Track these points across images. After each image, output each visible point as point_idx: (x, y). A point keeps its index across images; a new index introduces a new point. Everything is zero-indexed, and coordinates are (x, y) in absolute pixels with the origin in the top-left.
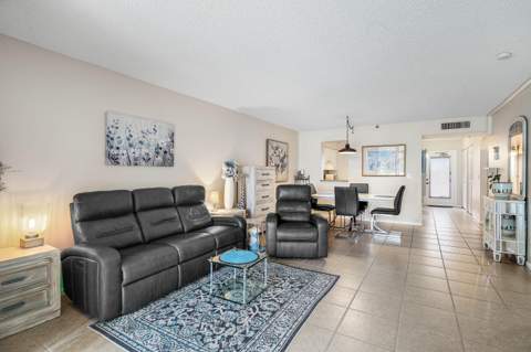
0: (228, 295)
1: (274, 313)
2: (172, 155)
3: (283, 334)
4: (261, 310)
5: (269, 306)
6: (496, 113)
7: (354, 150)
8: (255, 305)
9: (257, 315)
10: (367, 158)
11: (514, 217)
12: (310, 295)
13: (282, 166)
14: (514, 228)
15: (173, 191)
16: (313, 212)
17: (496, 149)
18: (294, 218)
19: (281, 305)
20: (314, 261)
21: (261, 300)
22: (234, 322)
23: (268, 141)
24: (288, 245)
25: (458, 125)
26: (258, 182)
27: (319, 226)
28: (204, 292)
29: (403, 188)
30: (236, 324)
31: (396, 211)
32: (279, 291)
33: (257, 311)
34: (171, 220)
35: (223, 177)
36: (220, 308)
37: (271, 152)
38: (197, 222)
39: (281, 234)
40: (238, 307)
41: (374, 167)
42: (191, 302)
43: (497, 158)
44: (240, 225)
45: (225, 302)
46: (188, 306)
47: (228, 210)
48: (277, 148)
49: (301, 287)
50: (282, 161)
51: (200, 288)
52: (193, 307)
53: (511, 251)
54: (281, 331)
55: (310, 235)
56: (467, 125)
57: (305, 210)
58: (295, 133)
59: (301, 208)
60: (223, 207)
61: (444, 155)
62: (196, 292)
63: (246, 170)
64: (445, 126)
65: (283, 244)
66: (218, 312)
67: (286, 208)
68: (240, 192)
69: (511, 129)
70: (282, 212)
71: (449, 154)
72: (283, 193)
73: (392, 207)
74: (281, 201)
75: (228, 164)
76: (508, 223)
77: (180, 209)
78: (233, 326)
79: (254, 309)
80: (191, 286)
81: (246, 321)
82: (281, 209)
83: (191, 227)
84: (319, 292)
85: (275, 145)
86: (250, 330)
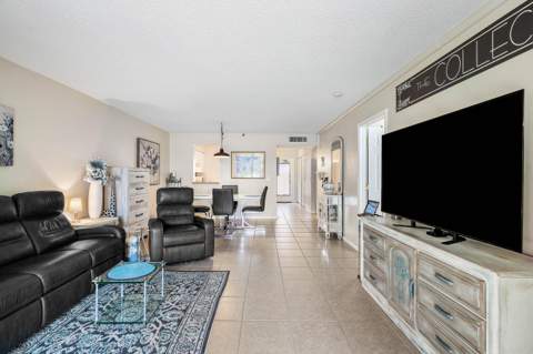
0: (120, 318)
1: (179, 321)
2: (10, 151)
3: (197, 338)
4: (165, 322)
5: (172, 316)
6: (322, 133)
7: (227, 155)
8: (156, 319)
9: (163, 328)
10: (235, 162)
11: (335, 207)
12: (210, 294)
13: (154, 168)
14: (336, 215)
15: (15, 199)
16: (197, 214)
17: (323, 159)
18: (178, 222)
19: (185, 311)
20: (202, 262)
21: (160, 312)
22: (138, 344)
23: (138, 140)
24: (176, 249)
25: (300, 140)
26: (132, 185)
27: (206, 226)
28: (81, 322)
29: (266, 188)
30: (142, 346)
31: (261, 209)
32: (177, 298)
33: (161, 325)
34: (16, 239)
35: (89, 180)
36: (113, 335)
37: (142, 152)
38: (55, 238)
39: (167, 240)
40: (136, 327)
42: (68, 340)
43: (323, 165)
44: (119, 235)
45: (117, 326)
46: (64, 346)
47: (94, 220)
48: (149, 148)
49: (197, 289)
50: (154, 162)
51: (75, 320)
52: (74, 345)
53: (333, 230)
54: (193, 336)
55: (198, 237)
56: (305, 139)
57: (188, 212)
58: (166, 134)
59: (184, 211)
60: (87, 216)
61: (286, 162)
62: (71, 325)
63: (116, 171)
64: (292, 139)
65: (170, 250)
66: (113, 339)
67: (168, 212)
68: (109, 198)
69: (333, 145)
70: (164, 216)
72: (164, 197)
73: (259, 205)
74: (161, 206)
75: (95, 165)
76: (332, 211)
77: (25, 223)
78: (139, 349)
79: (157, 325)
80: (58, 321)
81: (152, 339)
82: (163, 213)
83: (46, 246)
84: (216, 289)
85: (146, 144)
86: (160, 346)
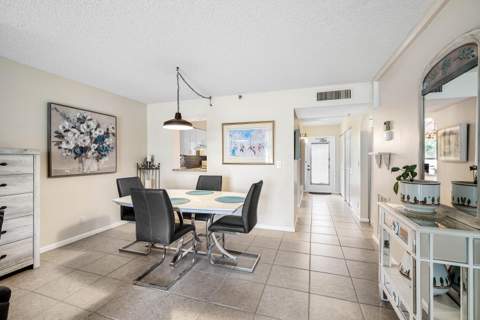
7: (192, 124)
10: (227, 139)
17: (388, 125)
25: (337, 95)
41: (237, 152)
43: (390, 138)
50: (99, 142)
56: (348, 94)
61: (323, 141)
64: (322, 96)
71: (328, 140)
